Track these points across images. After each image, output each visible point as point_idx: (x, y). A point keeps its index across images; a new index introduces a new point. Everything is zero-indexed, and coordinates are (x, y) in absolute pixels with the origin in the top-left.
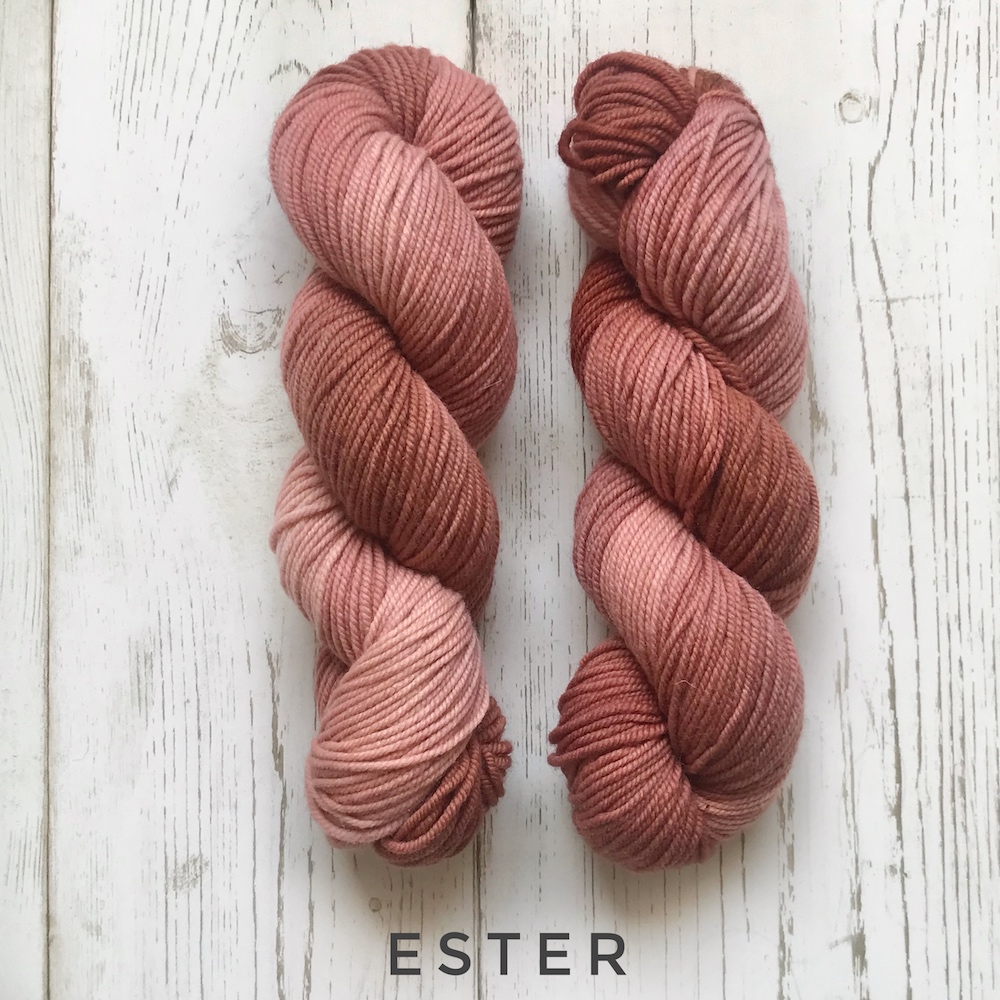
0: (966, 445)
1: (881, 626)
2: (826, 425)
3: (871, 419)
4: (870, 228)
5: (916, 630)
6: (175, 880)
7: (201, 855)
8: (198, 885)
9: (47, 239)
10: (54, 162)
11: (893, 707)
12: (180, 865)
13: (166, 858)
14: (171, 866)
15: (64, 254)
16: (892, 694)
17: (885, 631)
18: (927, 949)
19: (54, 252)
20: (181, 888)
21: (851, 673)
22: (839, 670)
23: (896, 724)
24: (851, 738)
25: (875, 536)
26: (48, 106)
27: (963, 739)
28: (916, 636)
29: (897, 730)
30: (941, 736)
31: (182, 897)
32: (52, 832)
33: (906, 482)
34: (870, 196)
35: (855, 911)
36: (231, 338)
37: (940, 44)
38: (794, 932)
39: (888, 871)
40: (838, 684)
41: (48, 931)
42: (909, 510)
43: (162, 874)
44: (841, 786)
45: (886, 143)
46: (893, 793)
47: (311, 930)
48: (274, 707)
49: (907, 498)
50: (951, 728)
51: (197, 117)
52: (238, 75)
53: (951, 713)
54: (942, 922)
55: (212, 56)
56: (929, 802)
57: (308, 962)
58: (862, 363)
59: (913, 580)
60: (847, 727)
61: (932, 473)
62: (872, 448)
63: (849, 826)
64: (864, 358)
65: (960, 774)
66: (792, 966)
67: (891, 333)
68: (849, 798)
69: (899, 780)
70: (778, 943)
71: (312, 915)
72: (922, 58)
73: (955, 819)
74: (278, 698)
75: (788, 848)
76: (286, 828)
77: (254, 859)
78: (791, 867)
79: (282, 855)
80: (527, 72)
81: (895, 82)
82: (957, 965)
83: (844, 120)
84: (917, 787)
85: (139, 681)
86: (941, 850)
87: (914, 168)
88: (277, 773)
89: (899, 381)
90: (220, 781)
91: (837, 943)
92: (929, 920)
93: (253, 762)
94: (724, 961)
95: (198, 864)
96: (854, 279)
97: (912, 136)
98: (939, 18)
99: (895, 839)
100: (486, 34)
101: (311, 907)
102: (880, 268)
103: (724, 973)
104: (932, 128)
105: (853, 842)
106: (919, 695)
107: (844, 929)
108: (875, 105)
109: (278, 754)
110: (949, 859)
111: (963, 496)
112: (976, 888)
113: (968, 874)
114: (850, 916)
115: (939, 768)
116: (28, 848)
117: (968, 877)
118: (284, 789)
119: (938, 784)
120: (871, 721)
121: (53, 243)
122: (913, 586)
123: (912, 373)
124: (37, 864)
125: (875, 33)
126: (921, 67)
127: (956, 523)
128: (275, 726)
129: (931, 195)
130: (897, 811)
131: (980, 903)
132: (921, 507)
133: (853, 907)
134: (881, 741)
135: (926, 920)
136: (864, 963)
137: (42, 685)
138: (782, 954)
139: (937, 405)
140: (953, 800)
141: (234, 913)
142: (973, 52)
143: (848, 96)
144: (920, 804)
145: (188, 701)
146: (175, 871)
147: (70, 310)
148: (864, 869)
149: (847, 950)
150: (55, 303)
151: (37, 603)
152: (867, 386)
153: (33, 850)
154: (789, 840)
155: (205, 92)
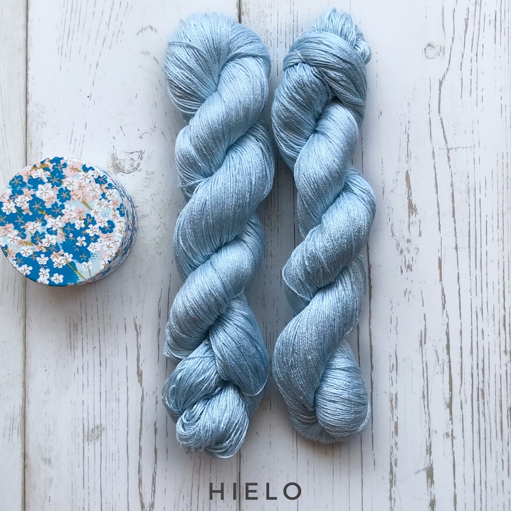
0: (487, 223)
1: (443, 313)
2: (416, 211)
3: (439, 209)
4: (439, 112)
5: (460, 315)
6: (88, 437)
7: (101, 425)
8: (99, 439)
9: (25, 115)
10: (29, 76)
11: (448, 353)
12: (91, 429)
13: (84, 425)
14: (86, 430)
15: (34, 123)
16: (448, 347)
17: (445, 315)
18: (464, 475)
19: (29, 121)
20: (91, 441)
21: (427, 337)
22: (421, 335)
23: (450, 362)
24: (427, 369)
25: (440, 268)
26: (25, 48)
27: (483, 370)
28: (460, 318)
29: (450, 365)
30: (472, 368)
31: (91, 445)
32: (27, 412)
33: (456, 240)
34: (440, 96)
35: (428, 456)
36: (117, 165)
37: (476, 19)
38: (398, 465)
39: (445, 436)
40: (421, 342)
41: (25, 461)
42: (457, 255)
43: (81, 434)
44: (422, 392)
45: (448, 69)
46: (448, 396)
47: (156, 462)
48: (138, 351)
49: (456, 248)
50: (478, 364)
51: (100, 54)
52: (121, 32)
53: (478, 357)
54: (472, 462)
55: (108, 23)
56: (466, 401)
57: (154, 478)
58: (434, 180)
59: (459, 290)
60: (425, 364)
61: (469, 236)
62: (439, 223)
63: (426, 413)
64: (436, 178)
65: (482, 388)
66: (396, 483)
67: (450, 166)
68: (426, 399)
69: (451, 390)
70: (389, 471)
71: (156, 455)
72: (467, 26)
73: (479, 410)
74: (140, 346)
75: (395, 424)
76: (143, 411)
77: (128, 426)
78: (396, 433)
79: (141, 425)
80: (267, 32)
81: (453, 38)
82: (479, 483)
83: (427, 57)
84: (460, 393)
85: (70, 338)
86: (472, 425)
87: (462, 82)
88: (139, 384)
89: (453, 190)
90: (111, 388)
91: (419, 471)
92: (466, 460)
93: (127, 378)
94: (362, 479)
95: (99, 429)
96: (431, 138)
97: (461, 65)
98: (476, 6)
99: (448, 419)
100: (246, 13)
101: (156, 451)
102: (444, 132)
103: (362, 485)
104: (471, 62)
105: (427, 421)
106: (461, 347)
107: (423, 464)
108: (442, 50)
109: (140, 374)
110: (476, 430)
111: (484, 248)
112: (489, 444)
113: (485, 437)
114: (426, 458)
115: (471, 384)
116: (15, 420)
117: (485, 439)
118: (143, 392)
119: (471, 392)
120: (437, 360)
121: (29, 117)
122: (459, 293)
123: (460, 186)
124: (19, 428)
125: (443, 13)
126: (466, 30)
127: (481, 261)
128: (138, 360)
129: (470, 95)
130: (450, 406)
131: (491, 452)
132: (463, 253)
133: (427, 453)
134: (442, 370)
135: (464, 460)
136: (432, 482)
137: (22, 339)
138: (391, 477)
139: (472, 202)
140: (478, 400)
141: (117, 455)
142: (493, 23)
143: (429, 45)
144: (461, 402)
145: (95, 347)
146: (88, 432)
147: (36, 151)
148: (433, 435)
149: (424, 475)
150: (29, 147)
151: (20, 299)
152: (437, 192)
153: (17, 421)
154: (395, 419)
155: (104, 41)
